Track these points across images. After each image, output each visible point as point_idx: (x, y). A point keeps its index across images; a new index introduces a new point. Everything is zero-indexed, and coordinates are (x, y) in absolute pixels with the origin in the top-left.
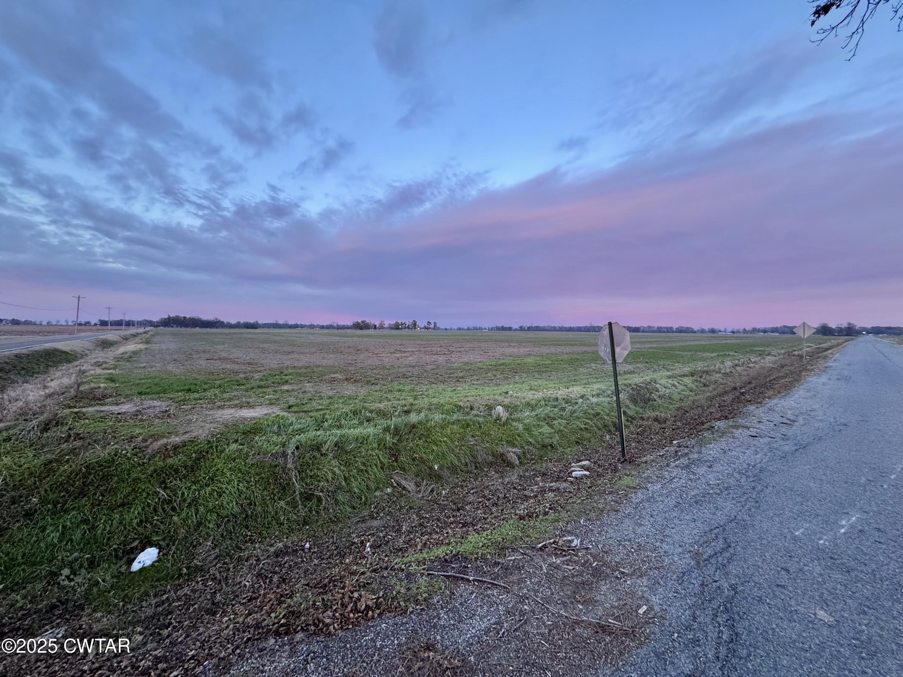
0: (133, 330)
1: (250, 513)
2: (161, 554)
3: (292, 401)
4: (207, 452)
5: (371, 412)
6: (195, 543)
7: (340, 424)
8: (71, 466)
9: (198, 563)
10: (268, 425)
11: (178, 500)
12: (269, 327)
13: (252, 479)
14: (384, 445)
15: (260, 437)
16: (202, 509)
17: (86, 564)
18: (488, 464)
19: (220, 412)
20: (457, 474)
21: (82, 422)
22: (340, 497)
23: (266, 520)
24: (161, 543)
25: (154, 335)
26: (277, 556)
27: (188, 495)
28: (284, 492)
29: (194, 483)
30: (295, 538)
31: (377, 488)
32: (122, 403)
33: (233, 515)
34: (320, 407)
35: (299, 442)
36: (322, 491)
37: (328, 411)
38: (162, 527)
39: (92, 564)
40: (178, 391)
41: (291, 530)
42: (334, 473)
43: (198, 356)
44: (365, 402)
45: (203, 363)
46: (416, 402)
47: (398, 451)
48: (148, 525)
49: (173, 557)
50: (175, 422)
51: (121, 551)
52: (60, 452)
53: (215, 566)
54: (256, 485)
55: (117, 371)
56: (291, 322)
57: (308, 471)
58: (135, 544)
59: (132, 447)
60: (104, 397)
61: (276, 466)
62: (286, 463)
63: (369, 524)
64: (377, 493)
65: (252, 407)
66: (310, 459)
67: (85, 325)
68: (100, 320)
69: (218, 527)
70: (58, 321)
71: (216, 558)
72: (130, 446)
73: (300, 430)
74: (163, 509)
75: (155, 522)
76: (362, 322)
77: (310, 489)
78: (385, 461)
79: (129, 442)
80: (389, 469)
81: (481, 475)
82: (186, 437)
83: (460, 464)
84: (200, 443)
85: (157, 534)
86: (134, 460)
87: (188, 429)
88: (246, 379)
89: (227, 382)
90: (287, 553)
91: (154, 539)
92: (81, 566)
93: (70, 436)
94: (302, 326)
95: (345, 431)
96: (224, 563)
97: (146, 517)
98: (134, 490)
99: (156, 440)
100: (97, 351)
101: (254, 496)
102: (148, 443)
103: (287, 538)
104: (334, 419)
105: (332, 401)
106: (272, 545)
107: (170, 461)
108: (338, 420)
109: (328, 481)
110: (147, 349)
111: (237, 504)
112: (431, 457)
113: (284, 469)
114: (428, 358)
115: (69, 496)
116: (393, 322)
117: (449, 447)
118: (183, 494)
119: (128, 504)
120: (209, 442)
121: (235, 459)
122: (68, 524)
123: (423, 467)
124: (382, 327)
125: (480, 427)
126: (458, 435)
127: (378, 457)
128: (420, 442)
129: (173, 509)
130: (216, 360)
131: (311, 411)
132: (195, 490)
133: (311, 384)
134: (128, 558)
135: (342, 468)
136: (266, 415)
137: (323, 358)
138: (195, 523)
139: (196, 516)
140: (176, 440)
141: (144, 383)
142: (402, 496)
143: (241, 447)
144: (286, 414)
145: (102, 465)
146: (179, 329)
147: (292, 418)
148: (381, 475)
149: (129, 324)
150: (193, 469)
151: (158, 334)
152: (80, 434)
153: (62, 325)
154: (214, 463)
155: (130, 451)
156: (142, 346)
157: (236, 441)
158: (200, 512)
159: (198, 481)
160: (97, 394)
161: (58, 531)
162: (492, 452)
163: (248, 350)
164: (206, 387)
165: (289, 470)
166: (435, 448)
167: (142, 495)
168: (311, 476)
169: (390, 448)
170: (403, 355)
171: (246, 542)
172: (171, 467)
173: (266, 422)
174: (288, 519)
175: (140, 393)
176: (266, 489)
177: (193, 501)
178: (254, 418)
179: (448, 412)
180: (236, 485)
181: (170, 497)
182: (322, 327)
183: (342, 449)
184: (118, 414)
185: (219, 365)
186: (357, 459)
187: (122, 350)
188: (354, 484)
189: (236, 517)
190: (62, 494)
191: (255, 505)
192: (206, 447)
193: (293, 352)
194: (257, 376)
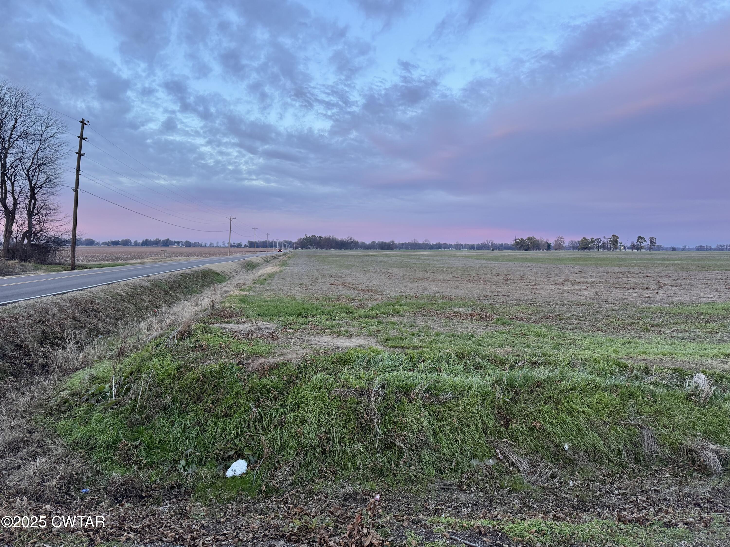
0: (275, 252)
1: (327, 448)
2: (249, 467)
3: (393, 334)
4: (297, 378)
5: (483, 357)
6: (276, 466)
7: (440, 368)
8: (193, 373)
9: (276, 485)
10: (358, 357)
11: (267, 420)
12: (406, 248)
13: (333, 413)
14: (492, 402)
15: (348, 369)
16: (286, 434)
17: (196, 460)
18: (661, 461)
19: (318, 339)
20: (602, 463)
21: (206, 335)
22: (424, 455)
23: (343, 460)
24: (251, 458)
25: (290, 257)
26: (346, 499)
27: (275, 417)
28: (365, 434)
29: (282, 406)
30: (367, 487)
31: (474, 456)
32: (243, 322)
33: (312, 446)
34: (420, 344)
35: (386, 380)
36: (404, 442)
37: (428, 350)
38: (253, 443)
39: (201, 462)
40: (290, 315)
41: (365, 478)
42: (421, 424)
43: (323, 281)
44: (479, 345)
45: (325, 288)
46: (555, 353)
47: (510, 413)
48: (243, 439)
49: (257, 472)
50: (276, 343)
51: (221, 456)
52: (188, 360)
53: (289, 491)
54: (336, 419)
55: (252, 293)
56: (433, 241)
57: (392, 415)
58: (231, 453)
59: (237, 363)
60: (231, 316)
61: (358, 403)
62: (368, 402)
63: (456, 494)
64: (474, 462)
65: (350, 337)
66: (396, 402)
67: (237, 246)
68: (249, 242)
69: (297, 455)
70: (218, 243)
71: (291, 485)
72: (236, 361)
73: (391, 367)
74: (255, 426)
75: (247, 437)
76: (529, 239)
77: (391, 437)
78: (490, 423)
79: (236, 358)
80: (495, 435)
81: (643, 473)
82: (281, 360)
83: (607, 450)
84: (292, 367)
85: (248, 449)
86: (237, 375)
87: (284, 352)
88: (358, 307)
89: (337, 309)
90: (355, 499)
91: (246, 453)
92: (193, 462)
93: (196, 347)
94: (446, 247)
95: (444, 377)
96: (297, 492)
97: (241, 430)
98: (235, 403)
99: (258, 358)
100: (241, 273)
101: (333, 431)
102: (250, 361)
103: (360, 484)
104: (432, 361)
105: (437, 338)
106: (343, 487)
107: (264, 380)
108: (439, 361)
109: (412, 432)
110: (281, 271)
111: (316, 435)
112: (560, 431)
113: (366, 407)
114: (613, 294)
115: (191, 400)
116: (578, 238)
117: (592, 424)
118: (272, 415)
119: (230, 416)
120: (299, 368)
121: (320, 388)
122: (188, 423)
123: (545, 442)
124: (559, 246)
125: (655, 402)
126: (610, 408)
127: (480, 416)
128: (546, 408)
129: (263, 428)
130: (338, 285)
131: (408, 348)
132: (282, 413)
133: (425, 318)
134: (226, 465)
135: (432, 420)
136: (360, 346)
137: (457, 288)
138: (279, 446)
139: (281, 440)
140: (272, 360)
141: (266, 305)
142: (507, 474)
143: (327, 377)
144: (380, 347)
145: (214, 376)
146: (315, 250)
147: (384, 352)
148: (482, 440)
149: (272, 245)
150: (282, 392)
151: (293, 256)
152: (202, 346)
153: (221, 247)
154: (301, 390)
155: (235, 366)
156: (277, 269)
157: (324, 370)
158: (284, 436)
159: (286, 405)
160: (226, 313)
161: (181, 428)
162: (672, 444)
163: (375, 275)
164: (315, 312)
165: (372, 410)
166: (568, 419)
167: (240, 409)
168: (394, 423)
169: (500, 408)
170: (575, 287)
171: (321, 477)
172: (265, 386)
173: (356, 353)
174: (364, 465)
175: (259, 315)
176: (346, 426)
177: (279, 423)
178: (346, 348)
179: (602, 373)
180: (317, 416)
181: (261, 415)
182: (472, 247)
183: (436, 397)
184: (236, 332)
185: (340, 291)
186: (453, 413)
187: (261, 272)
188: (444, 443)
189: (314, 449)
190: (186, 397)
191: (334, 442)
192: (296, 371)
193: (422, 279)
194: (371, 305)
